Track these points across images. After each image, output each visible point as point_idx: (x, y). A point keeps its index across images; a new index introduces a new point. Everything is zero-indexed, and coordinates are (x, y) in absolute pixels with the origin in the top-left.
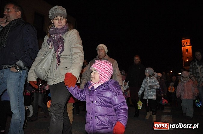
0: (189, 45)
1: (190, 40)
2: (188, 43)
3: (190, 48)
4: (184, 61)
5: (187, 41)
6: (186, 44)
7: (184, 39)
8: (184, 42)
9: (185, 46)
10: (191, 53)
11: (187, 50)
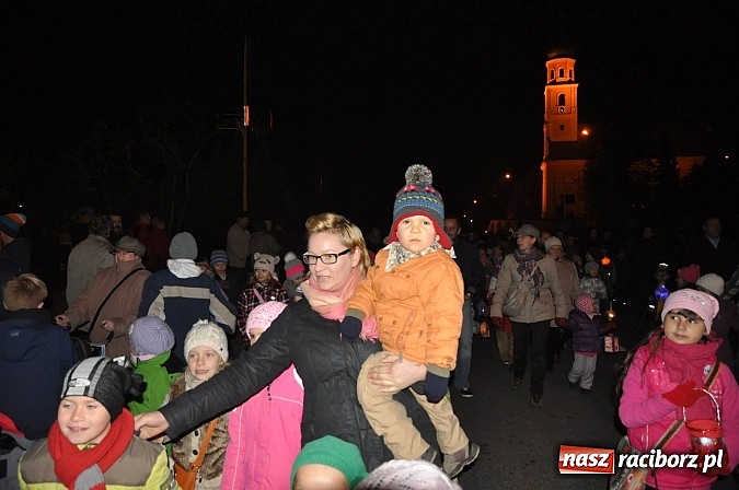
0: (570, 82)
1: (574, 61)
2: (566, 73)
3: (571, 91)
4: (548, 138)
5: (566, 63)
6: (562, 75)
7: (554, 54)
8: (554, 66)
9: (554, 83)
10: (575, 110)
11: (562, 97)
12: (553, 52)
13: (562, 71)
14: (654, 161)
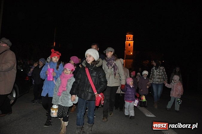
0: (132, 41)
1: (133, 36)
2: (131, 38)
3: (132, 43)
4: (126, 54)
5: (131, 36)
6: (130, 39)
8: (128, 36)
9: (128, 40)
10: (132, 47)
11: (130, 44)
12: (128, 33)
13: (130, 38)
14: (147, 61)
